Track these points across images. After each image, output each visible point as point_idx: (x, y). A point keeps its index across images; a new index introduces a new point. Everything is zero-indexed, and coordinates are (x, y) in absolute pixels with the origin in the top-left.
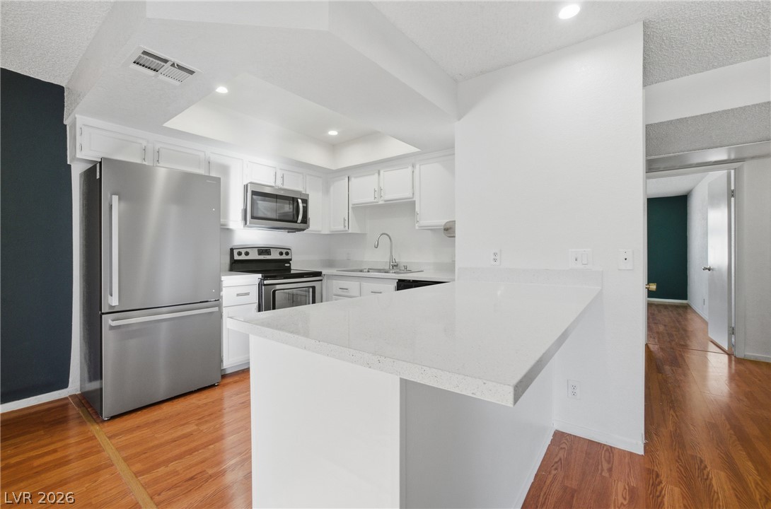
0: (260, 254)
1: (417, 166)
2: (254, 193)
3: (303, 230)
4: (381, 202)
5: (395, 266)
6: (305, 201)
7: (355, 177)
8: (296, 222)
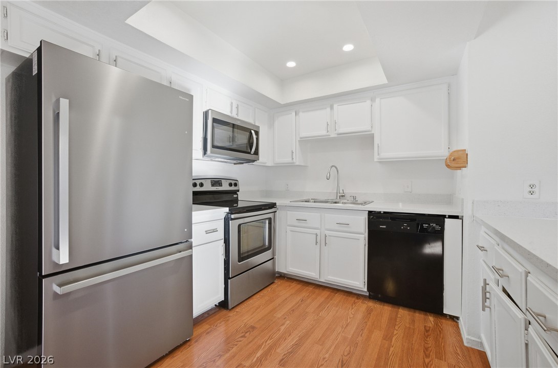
0: (213, 185)
1: (378, 100)
2: (215, 121)
3: (254, 161)
4: (333, 136)
5: (342, 196)
6: (257, 133)
7: (303, 112)
8: (249, 153)
